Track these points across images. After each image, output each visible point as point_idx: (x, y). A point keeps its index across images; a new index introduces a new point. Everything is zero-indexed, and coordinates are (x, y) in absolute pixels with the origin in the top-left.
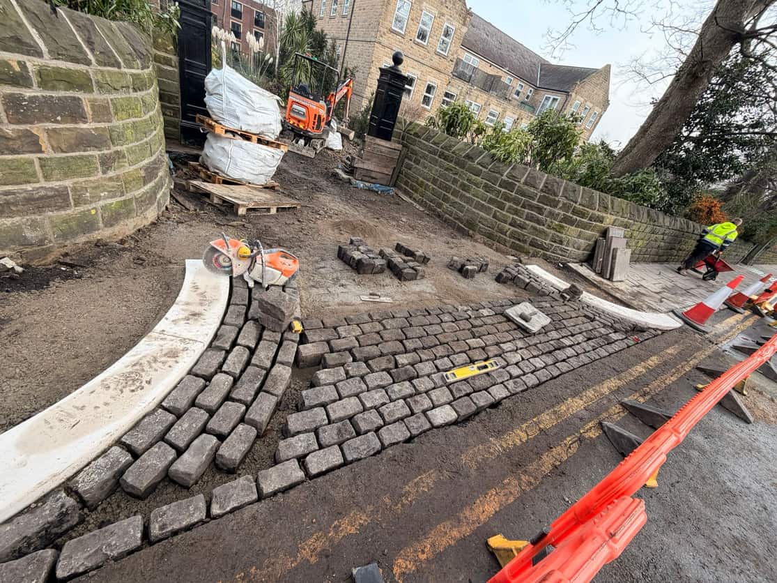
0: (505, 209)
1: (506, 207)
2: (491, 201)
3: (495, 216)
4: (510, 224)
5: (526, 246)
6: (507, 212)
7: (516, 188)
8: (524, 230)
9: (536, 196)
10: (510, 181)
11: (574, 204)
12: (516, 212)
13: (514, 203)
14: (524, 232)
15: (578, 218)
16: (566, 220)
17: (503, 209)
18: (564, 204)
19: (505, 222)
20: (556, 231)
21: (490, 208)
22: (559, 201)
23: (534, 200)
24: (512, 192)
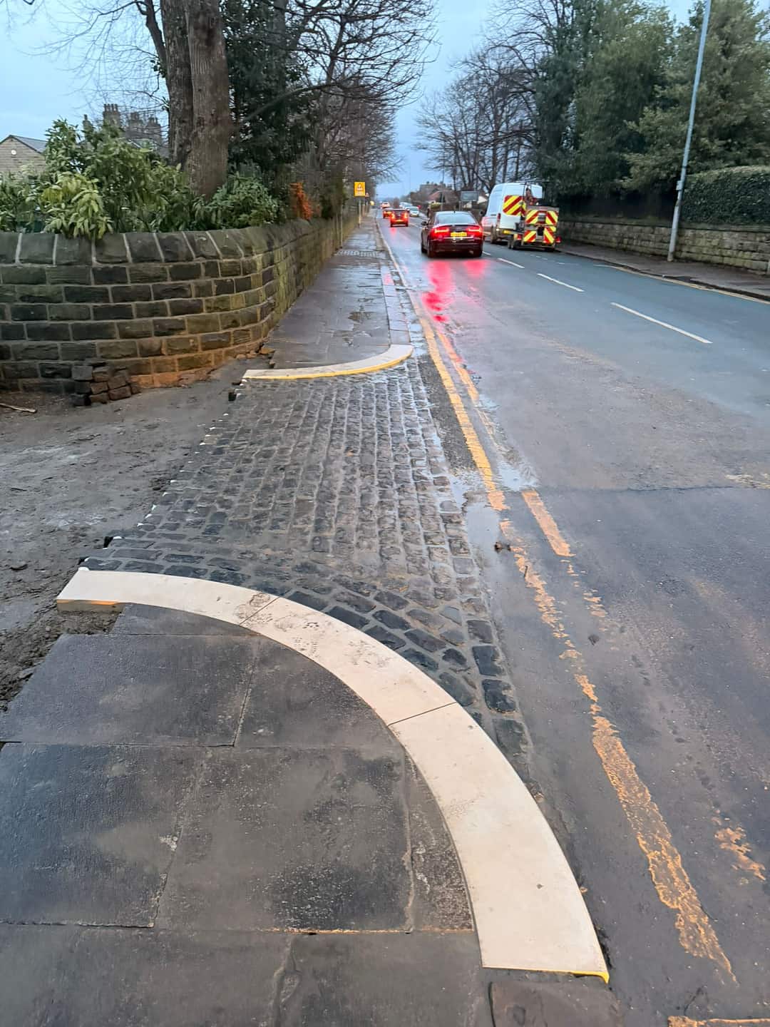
0: (134, 314)
1: (134, 311)
2: (99, 313)
3: (125, 335)
4: (158, 334)
5: (200, 353)
6: (139, 316)
7: (128, 273)
8: (182, 333)
9: (166, 273)
10: (111, 266)
11: (218, 261)
12: (154, 312)
13: (141, 299)
14: (185, 335)
15: (233, 278)
16: (224, 288)
17: (131, 317)
18: (207, 266)
19: (147, 335)
20: (222, 310)
21: (107, 326)
22: (198, 266)
23: (165, 280)
24: (126, 283)
